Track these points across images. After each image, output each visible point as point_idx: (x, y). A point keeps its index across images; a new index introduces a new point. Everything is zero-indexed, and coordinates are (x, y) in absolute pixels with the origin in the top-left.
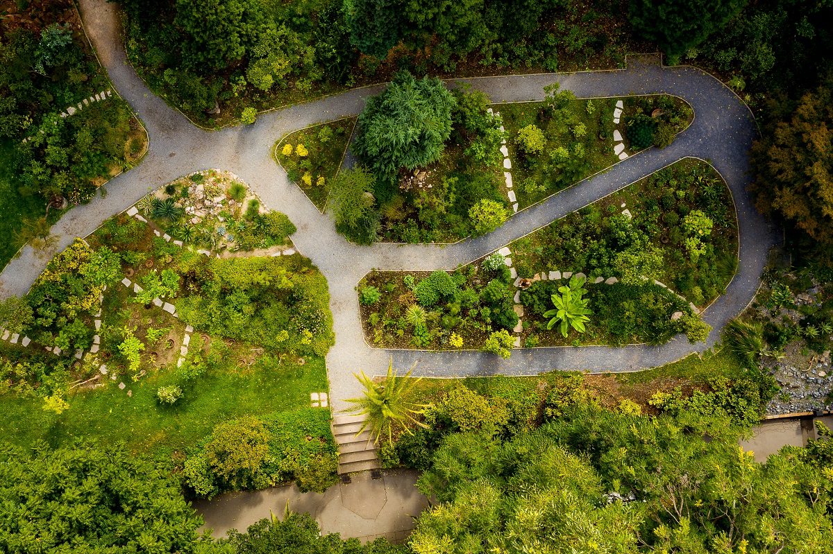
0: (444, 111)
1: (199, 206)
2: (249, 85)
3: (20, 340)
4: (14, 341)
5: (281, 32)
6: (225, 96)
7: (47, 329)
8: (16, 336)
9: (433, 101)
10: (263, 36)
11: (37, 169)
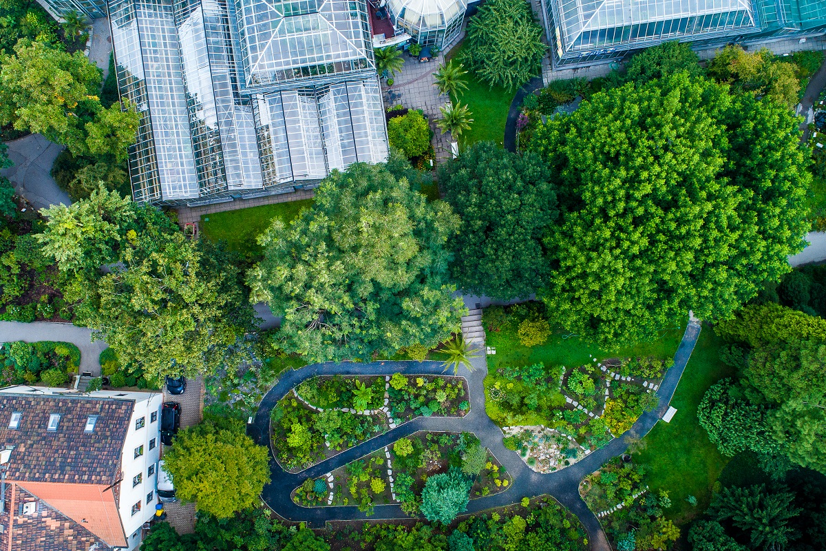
0: (427, 503)
1: (552, 455)
2: (525, 518)
3: (649, 385)
4: (651, 385)
5: (508, 546)
6: (537, 512)
7: (632, 393)
8: (651, 387)
9: (432, 509)
10: (518, 544)
11: (635, 477)
